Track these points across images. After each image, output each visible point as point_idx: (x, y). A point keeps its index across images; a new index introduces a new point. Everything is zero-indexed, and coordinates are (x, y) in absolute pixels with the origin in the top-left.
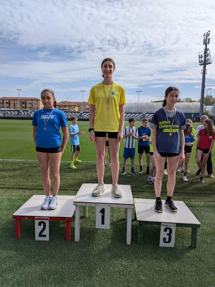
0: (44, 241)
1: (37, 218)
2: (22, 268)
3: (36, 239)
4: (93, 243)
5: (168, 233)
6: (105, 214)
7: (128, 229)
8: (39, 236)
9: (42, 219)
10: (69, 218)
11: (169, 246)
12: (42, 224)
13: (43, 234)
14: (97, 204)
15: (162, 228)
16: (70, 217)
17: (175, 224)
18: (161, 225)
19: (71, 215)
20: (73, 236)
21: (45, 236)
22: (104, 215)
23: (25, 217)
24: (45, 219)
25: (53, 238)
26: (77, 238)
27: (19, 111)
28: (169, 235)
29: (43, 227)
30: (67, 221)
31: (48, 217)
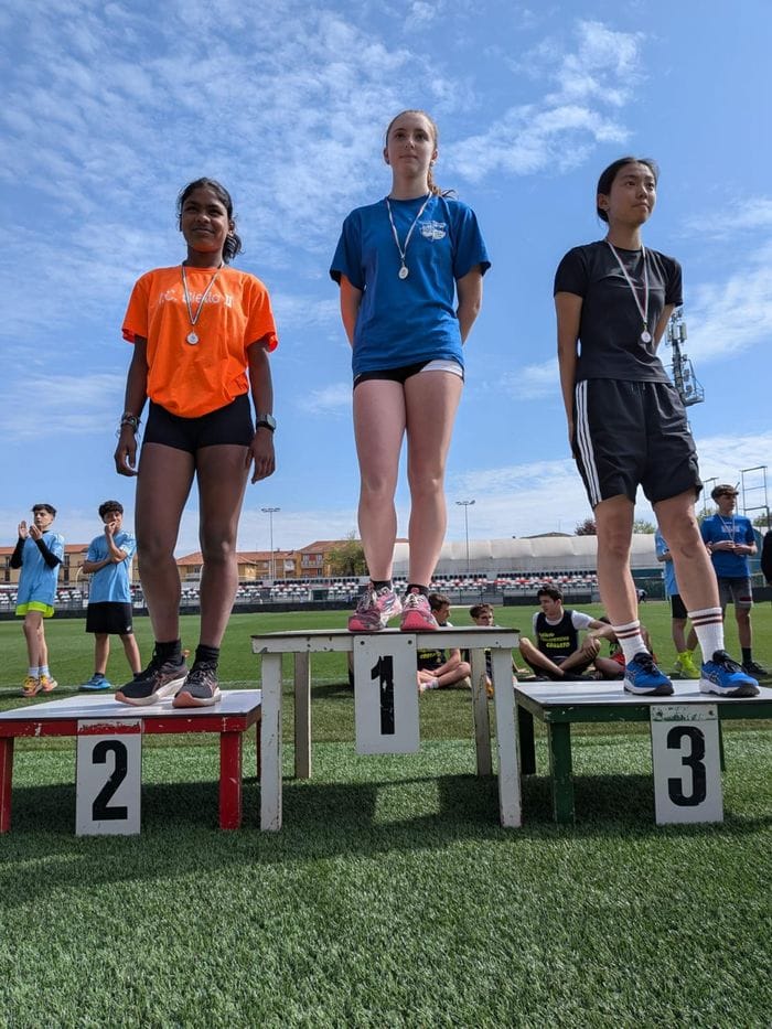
1: (89, 723)
3: (79, 832)
5: (688, 753)
6: (394, 681)
8: (96, 817)
9: (112, 730)
10: (232, 718)
11: (702, 820)
12: (111, 755)
13: (113, 803)
14: (358, 640)
15: (660, 732)
16: (238, 711)
17: (715, 709)
18: (649, 719)
21: (121, 813)
22: (390, 686)
23: (32, 722)
24: (123, 730)
26: (271, 813)
28: (695, 761)
29: (113, 769)
30: (222, 733)
31: (140, 720)
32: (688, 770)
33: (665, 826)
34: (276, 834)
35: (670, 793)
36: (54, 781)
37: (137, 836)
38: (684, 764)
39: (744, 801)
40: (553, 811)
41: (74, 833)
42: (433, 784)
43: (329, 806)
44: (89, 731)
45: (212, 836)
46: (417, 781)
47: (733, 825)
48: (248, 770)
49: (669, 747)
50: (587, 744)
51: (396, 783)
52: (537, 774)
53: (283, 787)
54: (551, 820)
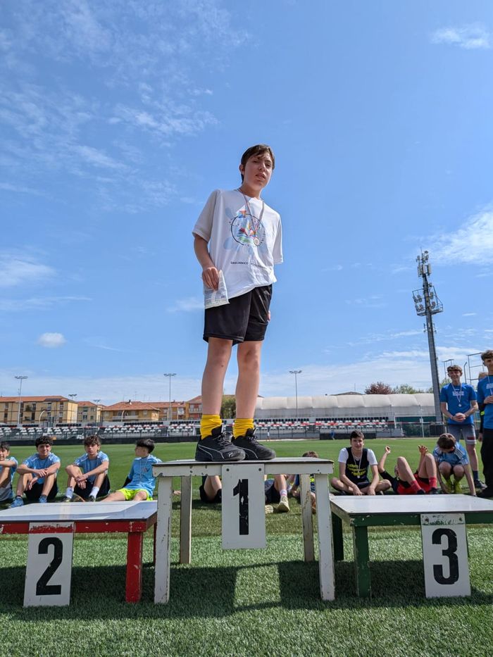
1: (37, 525)
3: (27, 603)
5: (446, 547)
6: (249, 497)
8: (38, 593)
9: (52, 530)
10: (137, 522)
11: (458, 594)
12: (51, 548)
13: (52, 582)
14: (224, 468)
15: (427, 533)
17: (463, 516)
18: (420, 524)
21: (56, 590)
22: (246, 500)
24: (61, 530)
26: (162, 591)
28: (451, 553)
29: (53, 558)
30: (129, 533)
31: (73, 523)
32: (447, 559)
33: (432, 599)
34: (165, 606)
35: (435, 575)
36: (12, 564)
37: (67, 607)
38: (443, 555)
39: (484, 580)
40: (355, 588)
41: (23, 605)
42: (275, 568)
43: (203, 585)
44: (36, 531)
45: (120, 607)
46: (264, 565)
47: (476, 598)
48: (146, 557)
49: (433, 543)
50: (378, 538)
51: (248, 567)
52: (345, 560)
53: (171, 570)
54: (355, 595)
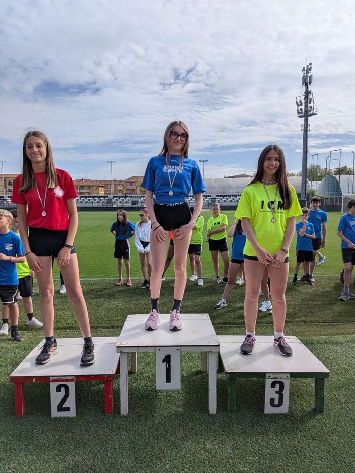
0: (68, 419)
1: (54, 378)
2: (33, 467)
3: (53, 415)
4: (153, 416)
5: (278, 390)
6: (171, 363)
7: (210, 388)
8: (59, 410)
9: (63, 380)
10: (109, 376)
11: (281, 412)
12: (63, 389)
13: (64, 406)
14: (158, 348)
15: (268, 382)
16: (111, 373)
17: (289, 375)
18: (265, 377)
19: (112, 371)
20: (117, 406)
21: (68, 409)
22: (170, 365)
23: (32, 378)
24: (67, 380)
25: (82, 411)
26: (124, 408)
27: (3, 197)
28: (280, 393)
29: (64, 394)
30: (105, 381)
31: (73, 377)
32: (278, 395)
33: (266, 415)
34: (126, 417)
37: (74, 417)
38: (276, 393)
40: (227, 403)
41: (51, 416)
44: (54, 381)
45: (103, 419)
49: (271, 388)
54: (227, 410)
